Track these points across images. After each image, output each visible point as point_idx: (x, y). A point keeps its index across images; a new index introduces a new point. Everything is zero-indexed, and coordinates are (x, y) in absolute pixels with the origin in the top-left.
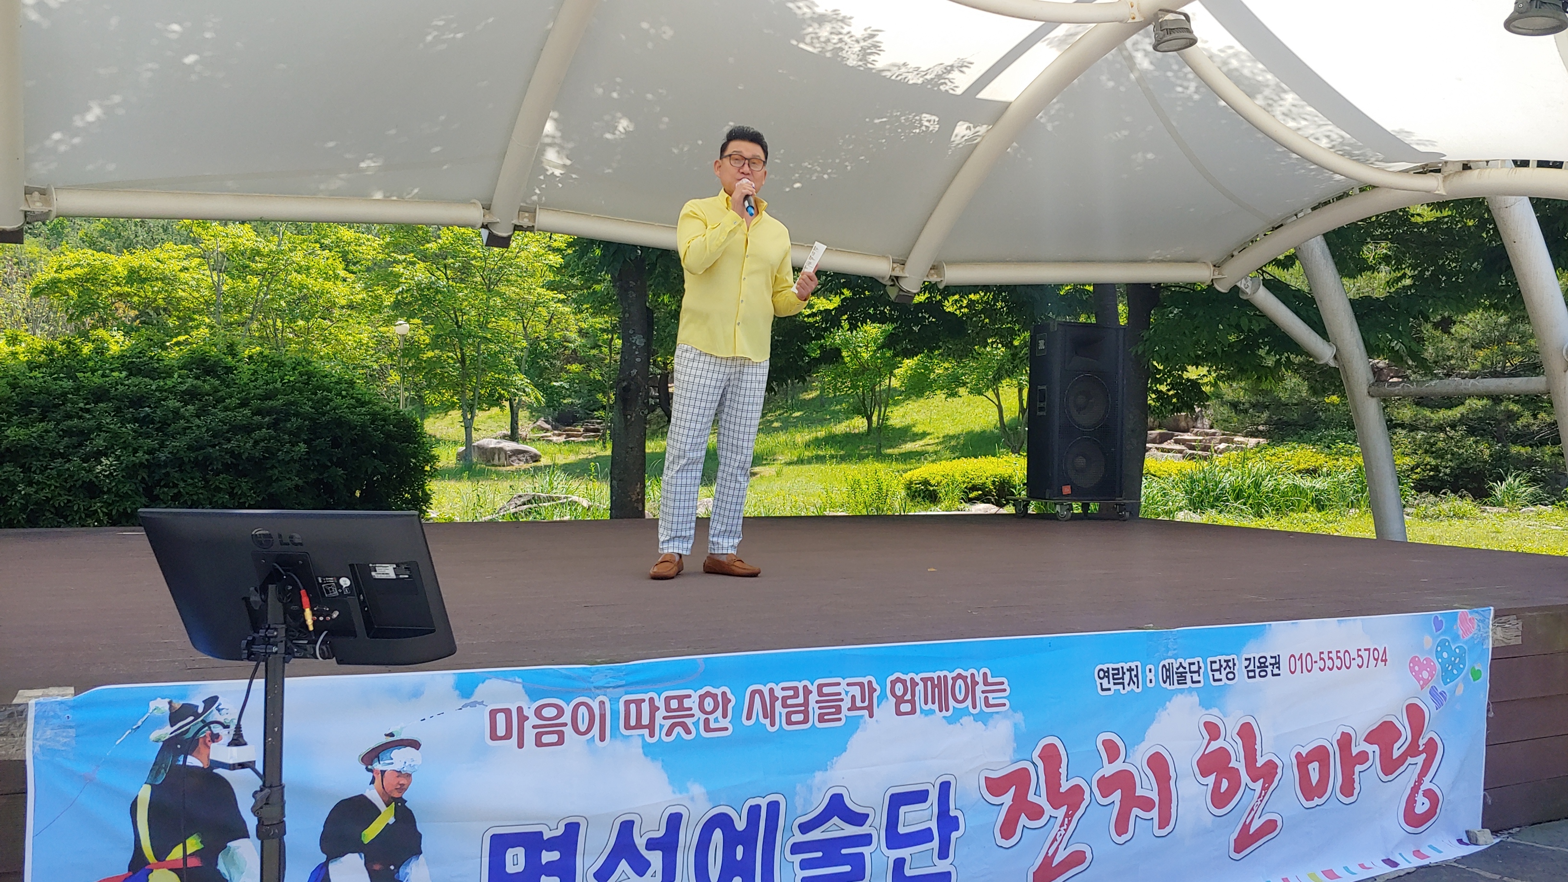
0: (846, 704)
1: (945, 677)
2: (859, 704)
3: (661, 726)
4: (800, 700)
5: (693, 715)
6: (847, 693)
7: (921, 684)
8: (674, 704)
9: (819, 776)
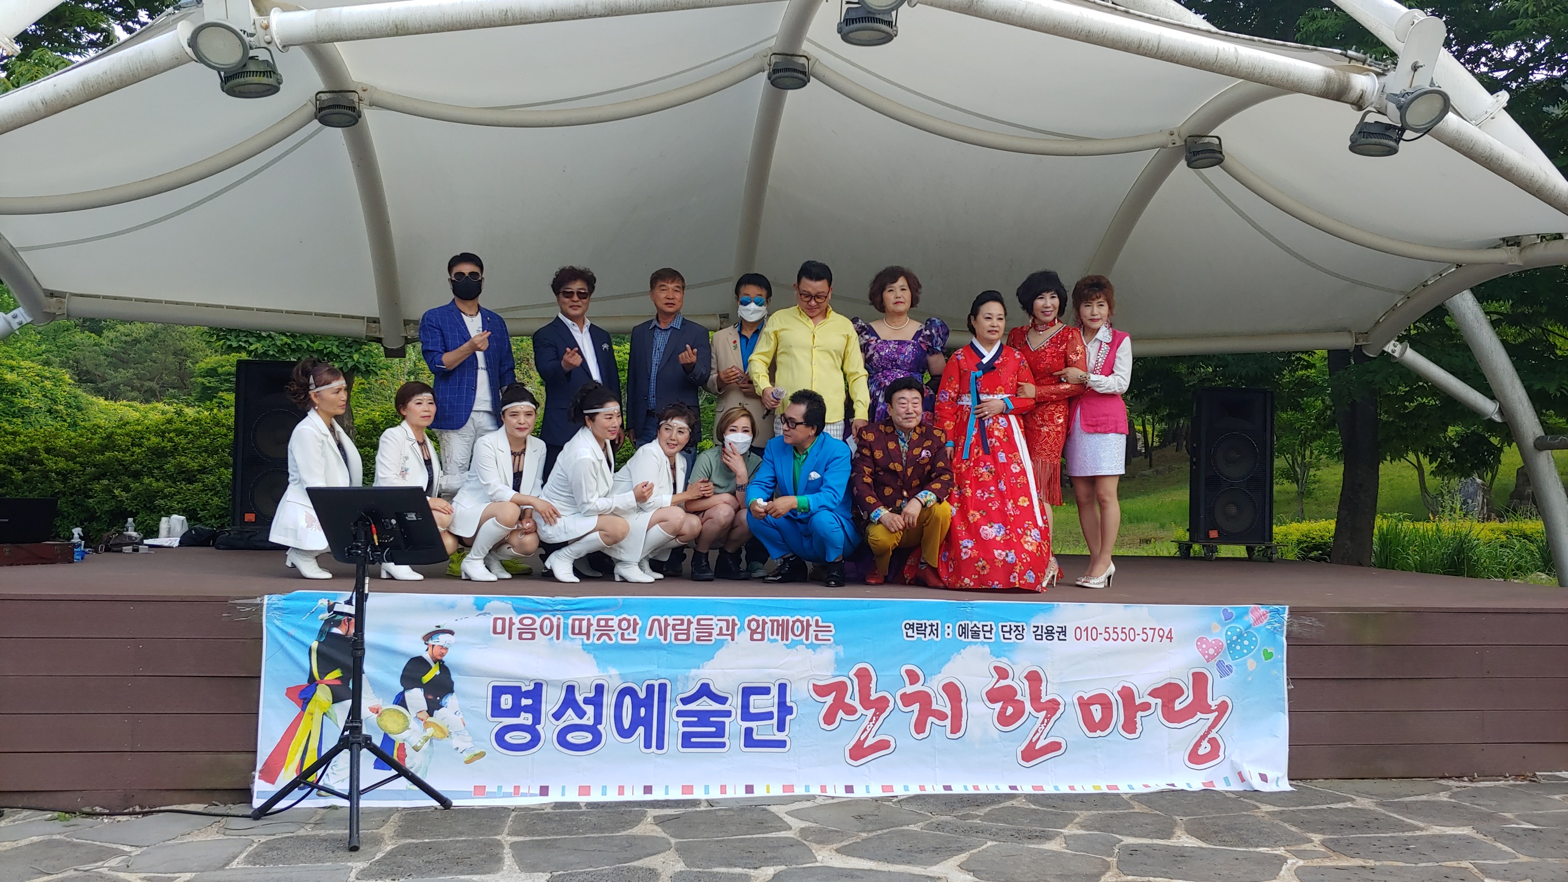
0: (715, 632)
1: (788, 620)
2: (724, 632)
3: (594, 635)
4: (685, 627)
5: (614, 630)
6: (717, 625)
7: (770, 624)
8: (603, 623)
9: (694, 672)
